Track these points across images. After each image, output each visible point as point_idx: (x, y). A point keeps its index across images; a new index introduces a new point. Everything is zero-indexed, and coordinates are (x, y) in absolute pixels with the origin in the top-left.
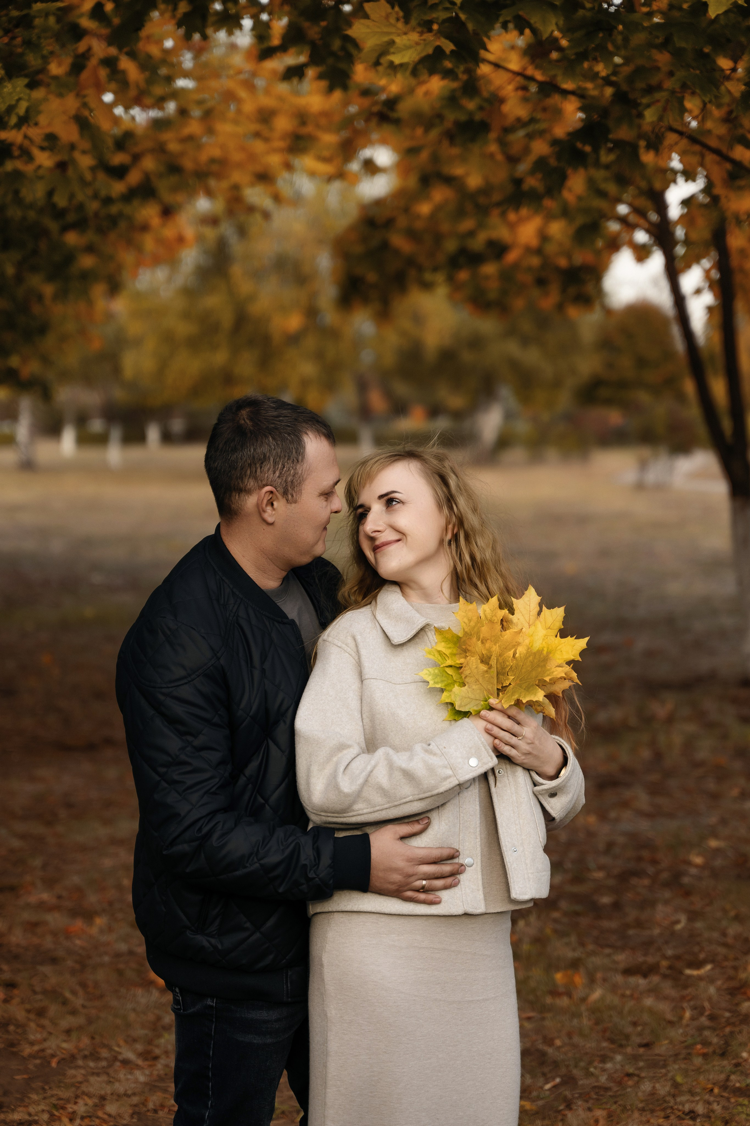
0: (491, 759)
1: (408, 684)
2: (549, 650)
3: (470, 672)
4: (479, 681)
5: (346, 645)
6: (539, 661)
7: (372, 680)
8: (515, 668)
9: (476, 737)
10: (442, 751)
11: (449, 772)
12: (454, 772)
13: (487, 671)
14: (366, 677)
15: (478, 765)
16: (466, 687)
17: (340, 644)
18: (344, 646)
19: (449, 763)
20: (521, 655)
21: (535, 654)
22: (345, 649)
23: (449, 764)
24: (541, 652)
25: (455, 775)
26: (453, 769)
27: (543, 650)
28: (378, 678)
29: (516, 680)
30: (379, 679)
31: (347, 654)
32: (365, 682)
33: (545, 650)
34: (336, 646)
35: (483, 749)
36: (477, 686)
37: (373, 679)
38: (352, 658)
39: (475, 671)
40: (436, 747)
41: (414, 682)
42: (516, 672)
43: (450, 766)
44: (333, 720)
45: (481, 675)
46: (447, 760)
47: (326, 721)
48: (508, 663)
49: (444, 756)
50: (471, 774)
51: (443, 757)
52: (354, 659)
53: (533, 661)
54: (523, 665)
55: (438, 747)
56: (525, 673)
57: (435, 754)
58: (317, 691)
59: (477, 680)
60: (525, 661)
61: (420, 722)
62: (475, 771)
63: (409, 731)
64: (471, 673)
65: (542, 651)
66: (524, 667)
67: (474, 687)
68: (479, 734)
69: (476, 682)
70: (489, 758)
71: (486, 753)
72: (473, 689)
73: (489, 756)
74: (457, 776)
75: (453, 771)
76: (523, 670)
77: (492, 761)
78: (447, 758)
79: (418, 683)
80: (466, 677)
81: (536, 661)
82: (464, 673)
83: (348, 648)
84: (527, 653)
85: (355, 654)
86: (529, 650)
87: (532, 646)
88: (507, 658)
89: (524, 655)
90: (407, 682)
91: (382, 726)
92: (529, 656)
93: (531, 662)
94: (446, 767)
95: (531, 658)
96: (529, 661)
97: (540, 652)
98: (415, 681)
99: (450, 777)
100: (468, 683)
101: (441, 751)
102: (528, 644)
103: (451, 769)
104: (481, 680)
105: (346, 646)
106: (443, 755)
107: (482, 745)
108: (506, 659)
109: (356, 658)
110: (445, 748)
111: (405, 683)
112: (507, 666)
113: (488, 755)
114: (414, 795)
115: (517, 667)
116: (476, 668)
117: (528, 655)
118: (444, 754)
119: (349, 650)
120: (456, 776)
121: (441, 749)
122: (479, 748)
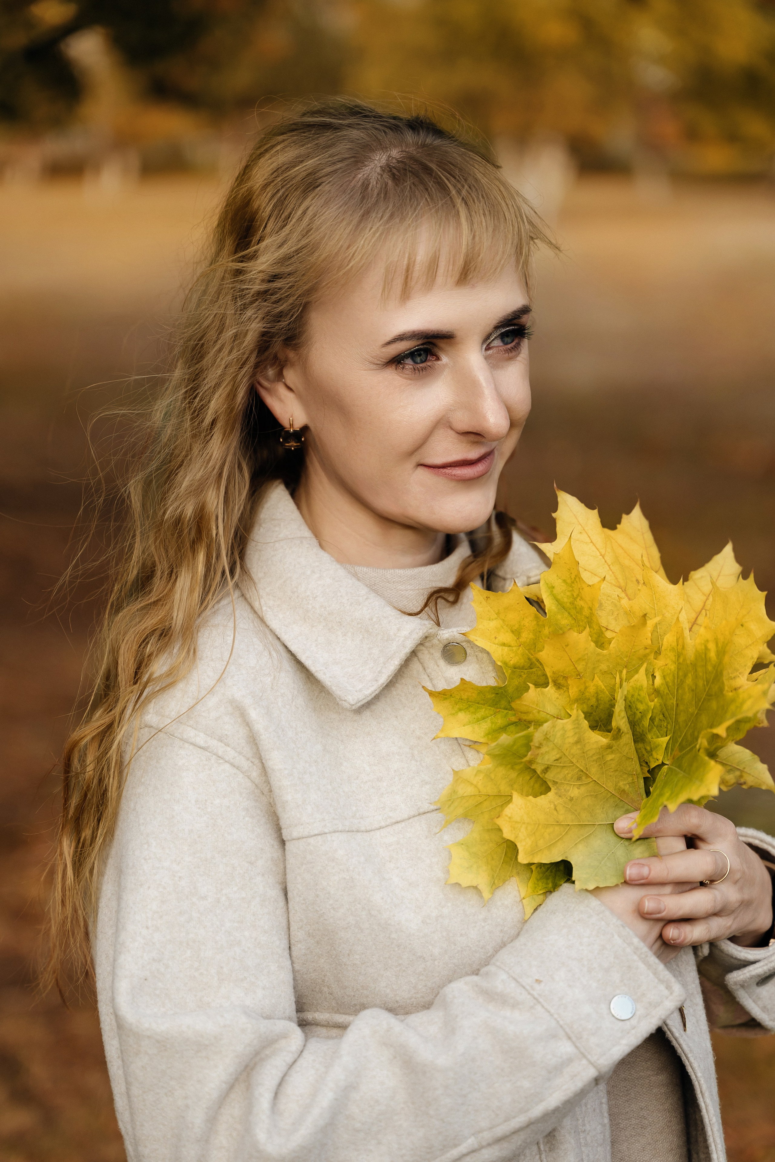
0: (667, 988)
1: (403, 824)
2: (720, 645)
3: (558, 756)
4: (587, 776)
5: (220, 740)
6: (708, 682)
7: (311, 840)
8: (661, 716)
9: (616, 937)
10: (532, 992)
11: (566, 1048)
12: (578, 1045)
13: (609, 747)
14: (295, 834)
15: (638, 1013)
16: (551, 794)
17: (201, 739)
18: (213, 743)
19: (561, 1023)
20: (668, 679)
21: (694, 665)
22: (220, 753)
23: (561, 1027)
24: (704, 656)
25: (582, 1054)
26: (574, 1039)
27: (707, 649)
28: (326, 831)
29: (672, 750)
30: (330, 833)
31: (227, 766)
32: (288, 845)
33: (712, 646)
34: (191, 747)
35: (642, 966)
36: (583, 789)
37: (315, 835)
38: (241, 775)
39: (575, 750)
40: (513, 984)
41: (419, 814)
42: (667, 728)
43: (564, 1030)
44: (222, 967)
45: (595, 758)
46: (552, 1015)
47: (201, 974)
48: (641, 707)
49: (543, 1006)
50: (624, 1042)
51: (539, 1008)
52: (249, 777)
53: (696, 685)
54: (677, 705)
55: (517, 982)
56: (687, 725)
57: (515, 1005)
58: (164, 888)
59: (582, 775)
60: (680, 691)
61: (461, 935)
62: (633, 1032)
63: (436, 963)
64: (561, 758)
65: (706, 655)
66: (681, 707)
67: (575, 792)
68: (623, 926)
69: (579, 779)
70: (662, 987)
71: (651, 975)
72: (571, 799)
73: (661, 981)
74: (589, 1057)
75: (574, 1043)
76: (682, 718)
77: (671, 994)
78: (552, 1011)
79: (428, 814)
80: (547, 769)
81: (701, 683)
82: (539, 760)
83: (229, 749)
84: (679, 669)
85: (251, 764)
86: (681, 660)
87: (683, 648)
88: (636, 694)
89: (674, 676)
90: (399, 819)
91: (357, 957)
92: (685, 676)
93: (693, 690)
94: (554, 1036)
95: (689, 681)
96: (687, 689)
97: (702, 656)
98: (421, 811)
99: (570, 1061)
100: (555, 783)
101: (529, 994)
102: (674, 644)
103: (569, 1038)
104: (594, 771)
105: (220, 744)
106: (539, 1002)
107: (635, 957)
108: (633, 696)
109: (255, 774)
110: (538, 981)
111: (394, 821)
112: (643, 714)
113: (656, 980)
114: (479, 1132)
115: (666, 714)
116: (577, 742)
117: (681, 674)
118: (541, 1000)
119: (231, 754)
120: (584, 1056)
121: (528, 987)
122: (629, 967)
